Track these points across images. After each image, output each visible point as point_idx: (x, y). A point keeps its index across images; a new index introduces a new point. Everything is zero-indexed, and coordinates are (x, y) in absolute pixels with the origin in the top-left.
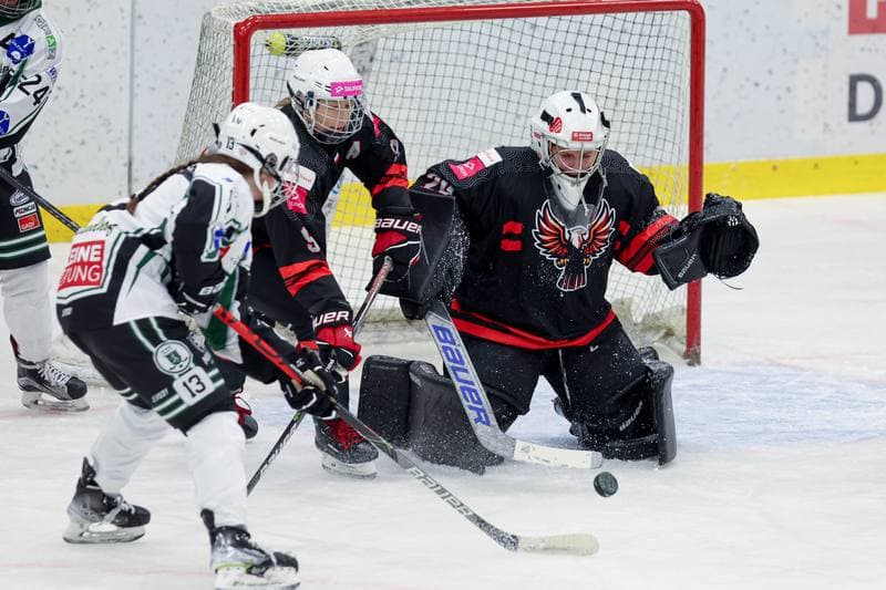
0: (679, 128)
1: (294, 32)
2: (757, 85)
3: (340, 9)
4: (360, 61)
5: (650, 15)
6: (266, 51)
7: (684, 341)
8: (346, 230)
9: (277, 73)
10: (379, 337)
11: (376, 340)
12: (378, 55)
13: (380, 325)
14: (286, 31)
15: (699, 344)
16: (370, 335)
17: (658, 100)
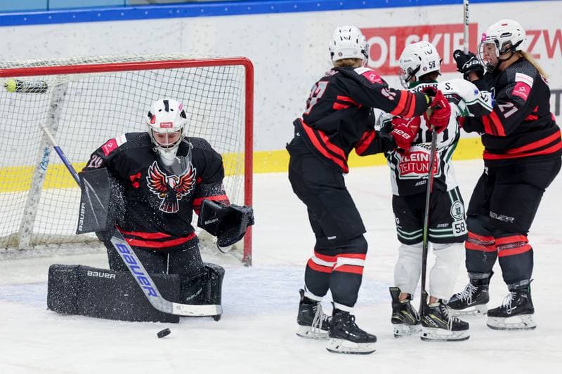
0: (239, 131)
1: (21, 78)
2: (283, 107)
3: (47, 65)
4: (58, 95)
5: (222, 68)
6: (5, 89)
7: (243, 252)
8: (50, 190)
9: (11, 103)
10: (70, 251)
11: (69, 253)
12: (68, 92)
13: (70, 245)
14: (16, 78)
15: (251, 255)
16: (64, 250)
17: (227, 116)
